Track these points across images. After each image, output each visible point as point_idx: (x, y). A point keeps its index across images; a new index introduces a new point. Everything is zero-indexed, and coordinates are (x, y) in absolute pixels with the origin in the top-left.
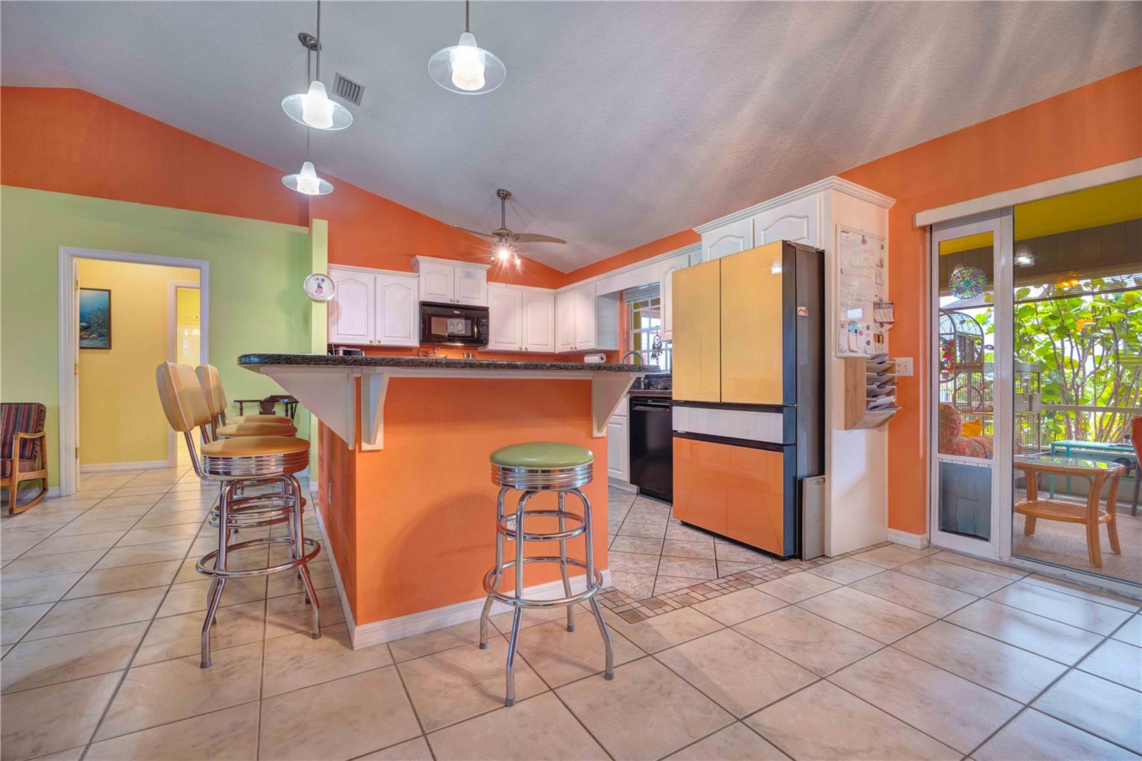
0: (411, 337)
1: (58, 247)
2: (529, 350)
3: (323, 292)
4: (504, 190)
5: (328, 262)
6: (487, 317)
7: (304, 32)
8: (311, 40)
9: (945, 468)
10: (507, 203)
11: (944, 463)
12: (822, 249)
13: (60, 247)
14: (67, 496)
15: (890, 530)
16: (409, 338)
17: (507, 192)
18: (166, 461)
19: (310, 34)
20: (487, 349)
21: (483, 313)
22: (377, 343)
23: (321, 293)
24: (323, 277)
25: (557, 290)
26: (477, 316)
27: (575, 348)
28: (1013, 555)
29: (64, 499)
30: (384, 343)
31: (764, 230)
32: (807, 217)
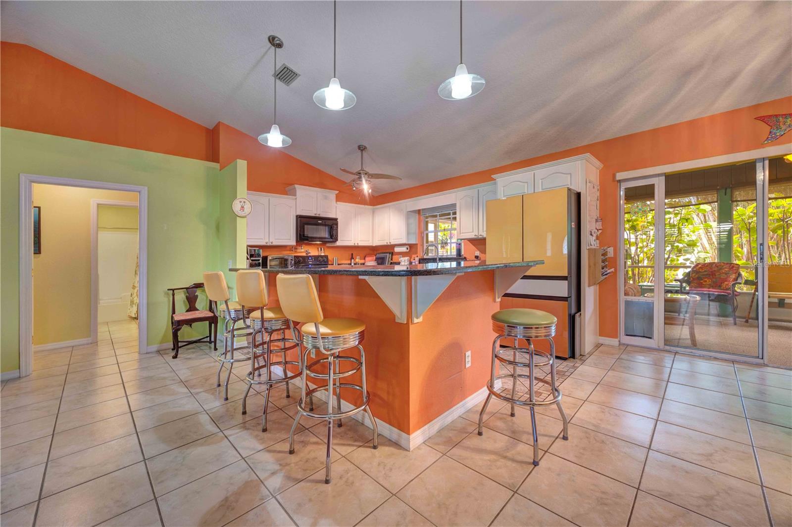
0: (292, 239)
1: (19, 174)
2: (359, 244)
3: (245, 210)
4: (363, 146)
5: (248, 190)
6: (337, 224)
7: (273, 34)
8: (277, 40)
9: (627, 303)
10: (365, 154)
11: (627, 301)
12: (579, 191)
13: (21, 175)
14: (26, 376)
15: (600, 337)
16: (290, 239)
17: (365, 146)
18: (89, 339)
19: (279, 37)
20: (335, 245)
21: (334, 222)
22: (270, 244)
23: (244, 211)
24: (245, 200)
25: (375, 207)
26: (331, 224)
27: (390, 243)
28: (665, 344)
29: (24, 380)
30: (275, 243)
31: (541, 179)
32: (570, 174)
